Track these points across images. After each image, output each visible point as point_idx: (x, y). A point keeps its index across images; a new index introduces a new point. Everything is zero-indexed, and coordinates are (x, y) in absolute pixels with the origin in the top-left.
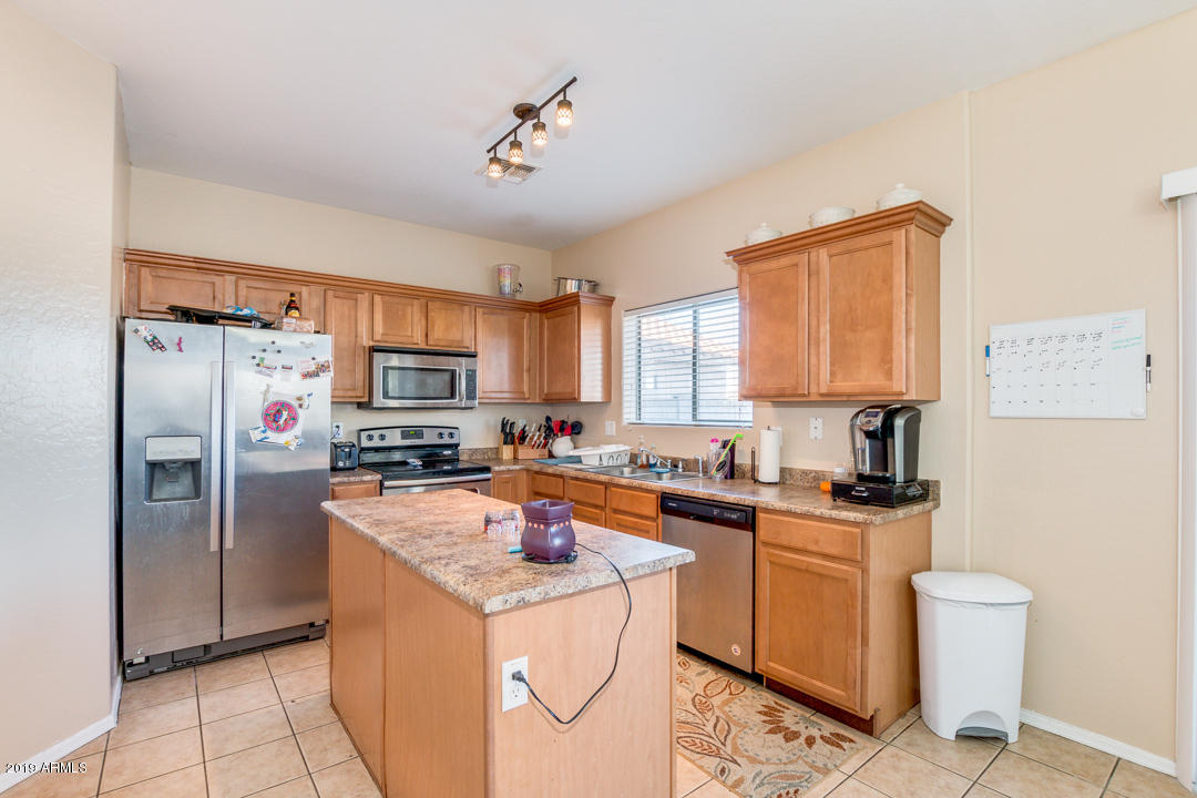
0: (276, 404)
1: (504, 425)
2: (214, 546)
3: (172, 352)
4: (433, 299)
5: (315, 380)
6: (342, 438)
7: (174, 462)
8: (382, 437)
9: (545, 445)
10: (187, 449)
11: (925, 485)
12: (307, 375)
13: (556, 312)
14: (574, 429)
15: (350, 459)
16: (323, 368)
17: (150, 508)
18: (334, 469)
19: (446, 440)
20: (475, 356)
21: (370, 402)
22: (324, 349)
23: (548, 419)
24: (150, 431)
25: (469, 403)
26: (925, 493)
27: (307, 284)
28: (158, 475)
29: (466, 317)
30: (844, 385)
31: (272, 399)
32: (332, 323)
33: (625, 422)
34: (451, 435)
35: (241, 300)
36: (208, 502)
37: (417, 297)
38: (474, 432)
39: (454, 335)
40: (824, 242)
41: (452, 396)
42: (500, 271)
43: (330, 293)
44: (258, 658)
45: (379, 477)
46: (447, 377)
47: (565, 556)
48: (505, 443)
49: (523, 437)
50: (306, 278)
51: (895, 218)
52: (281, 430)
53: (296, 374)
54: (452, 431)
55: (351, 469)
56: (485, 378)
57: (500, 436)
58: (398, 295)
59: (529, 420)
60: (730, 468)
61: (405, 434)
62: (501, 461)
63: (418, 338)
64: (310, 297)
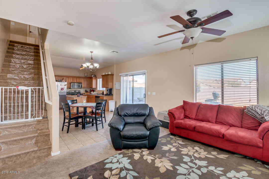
1: (86, 90)
4: (77, 78)
6: (68, 91)
8: (72, 92)
9: (90, 92)
12: (65, 86)
13: (91, 78)
14: (94, 91)
15: (69, 93)
16: (66, 85)
18: (67, 94)
20: (82, 83)
21: (70, 88)
22: (66, 83)
23: (91, 90)
25: (81, 88)
26: (112, 95)
29: (81, 79)
30: (106, 87)
31: (62, 88)
32: (67, 81)
33: (98, 90)
35: (58, 79)
37: (75, 77)
38: (82, 91)
39: (80, 81)
40: (106, 76)
41: (79, 87)
42: (85, 74)
43: (67, 77)
45: (71, 95)
46: (79, 85)
47: (79, 96)
49: (88, 92)
50: (64, 76)
51: (108, 75)
52: (62, 90)
53: (64, 85)
54: (80, 91)
55: (69, 94)
56: (83, 86)
57: (85, 92)
58: (73, 77)
59: (88, 90)
60: (103, 94)
61: (74, 91)
62: (85, 94)
63: (76, 82)
64: (65, 78)
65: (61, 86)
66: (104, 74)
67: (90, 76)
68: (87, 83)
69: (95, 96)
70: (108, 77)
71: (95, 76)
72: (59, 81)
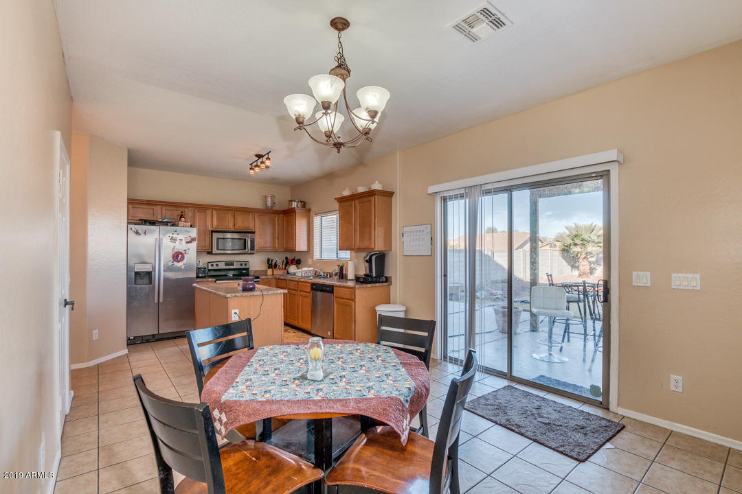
0: (176, 253)
1: (268, 260)
2: (156, 301)
3: (143, 235)
4: (237, 211)
5: (190, 244)
6: (201, 265)
7: (143, 272)
8: (217, 265)
9: (285, 269)
10: (147, 268)
11: (386, 278)
12: (188, 242)
13: (289, 213)
14: (298, 263)
15: (204, 274)
16: (193, 240)
17: (136, 288)
18: (198, 277)
19: (243, 267)
20: (254, 233)
21: (212, 251)
22: (194, 233)
23: (287, 258)
24: (136, 262)
25: (253, 251)
26: (387, 280)
27: (187, 207)
28: (138, 277)
29: (251, 217)
30: (362, 246)
31: (175, 251)
32: (197, 223)
33: (315, 259)
34: (246, 265)
35: (163, 215)
36: (154, 286)
37: (230, 210)
38: (256, 263)
39: (246, 225)
40: (358, 198)
41: (245, 249)
42: (266, 197)
43: (196, 211)
44: (171, 341)
45: (214, 279)
46: (243, 241)
47: (252, 289)
48: (269, 268)
49: (276, 265)
50: (187, 205)
51: (371, 193)
52: (179, 262)
53: (184, 242)
54: (246, 263)
55: (204, 277)
56: (259, 242)
57: (267, 265)
58: (223, 210)
59: (278, 259)
60: (342, 275)
61: (226, 265)
62: (266, 275)
63: (231, 226)
64: (189, 213)
65: (173, 244)
66: (346, 193)
67: (286, 208)
68: (274, 234)
69: (313, 284)
70: (370, 201)
71: (304, 204)
72: (166, 224)
